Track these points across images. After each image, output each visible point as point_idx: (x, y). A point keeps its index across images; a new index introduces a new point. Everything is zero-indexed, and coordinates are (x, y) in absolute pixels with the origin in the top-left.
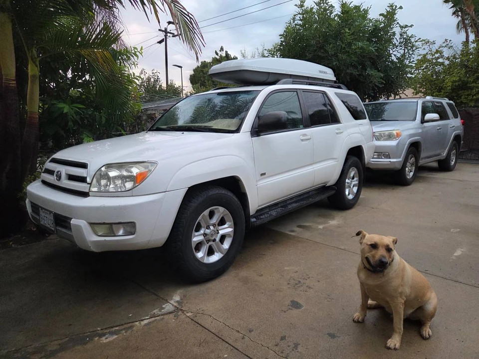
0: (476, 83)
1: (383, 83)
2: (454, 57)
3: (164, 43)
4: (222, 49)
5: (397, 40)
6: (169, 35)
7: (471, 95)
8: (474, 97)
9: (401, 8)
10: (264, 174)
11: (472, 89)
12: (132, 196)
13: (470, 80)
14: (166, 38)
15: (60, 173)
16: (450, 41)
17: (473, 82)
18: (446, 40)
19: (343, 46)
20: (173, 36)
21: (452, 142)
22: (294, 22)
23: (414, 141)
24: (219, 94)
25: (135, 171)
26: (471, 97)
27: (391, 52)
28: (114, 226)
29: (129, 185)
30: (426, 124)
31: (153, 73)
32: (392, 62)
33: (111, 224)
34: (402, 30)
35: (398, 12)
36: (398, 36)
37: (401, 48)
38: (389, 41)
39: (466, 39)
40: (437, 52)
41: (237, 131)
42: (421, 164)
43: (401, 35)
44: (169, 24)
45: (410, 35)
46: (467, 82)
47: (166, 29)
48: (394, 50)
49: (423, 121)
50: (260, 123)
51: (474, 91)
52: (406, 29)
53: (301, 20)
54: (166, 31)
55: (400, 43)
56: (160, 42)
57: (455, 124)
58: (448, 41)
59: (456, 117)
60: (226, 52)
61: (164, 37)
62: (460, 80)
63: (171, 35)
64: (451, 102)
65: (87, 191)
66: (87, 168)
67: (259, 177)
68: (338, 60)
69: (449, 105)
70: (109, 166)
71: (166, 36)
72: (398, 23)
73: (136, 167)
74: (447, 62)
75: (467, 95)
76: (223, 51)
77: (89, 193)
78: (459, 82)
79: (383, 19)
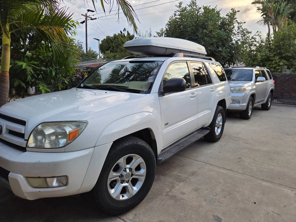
0: (274, 57)
1: (229, 56)
2: (262, 42)
3: (85, 23)
4: (125, 30)
5: (235, 30)
6: (88, 18)
7: (271, 64)
8: (274, 66)
9: (239, 11)
10: (167, 124)
11: (272, 61)
12: (65, 152)
13: (271, 55)
14: (86, 20)
15: (2, 128)
16: (260, 32)
17: (273, 57)
18: (258, 31)
19: (207, 32)
20: (91, 19)
21: (270, 93)
22: (175, 16)
23: (252, 93)
24: (130, 62)
25: (68, 130)
26: (271, 66)
27: (232, 38)
28: (48, 179)
29: (63, 141)
30: (257, 83)
31: (78, 43)
32: (233, 44)
33: (45, 178)
34: (239, 24)
35: (237, 14)
36: (236, 28)
37: (238, 36)
38: (231, 31)
39: (269, 32)
40: (252, 38)
41: (149, 92)
42: (255, 106)
43: (238, 28)
44: (88, 11)
45: (243, 28)
46: (270, 57)
47: (86, 15)
48: (234, 37)
49: (256, 82)
50: (165, 86)
51: (274, 62)
52: (241, 24)
53: (179, 15)
54: (86, 16)
55: (237, 33)
56: (82, 23)
57: (271, 83)
58: (259, 32)
59: (271, 79)
60: (128, 32)
61: (85, 20)
62: (266, 55)
63: (90, 19)
64: (268, 70)
65: (25, 146)
66: (25, 125)
67: (164, 126)
68: (204, 41)
69: (268, 72)
70: (45, 124)
71: (86, 19)
72: (237, 21)
73: (69, 126)
74: (258, 45)
75: (269, 64)
76: (125, 31)
77: (26, 148)
78: (265, 56)
79: (228, 18)
